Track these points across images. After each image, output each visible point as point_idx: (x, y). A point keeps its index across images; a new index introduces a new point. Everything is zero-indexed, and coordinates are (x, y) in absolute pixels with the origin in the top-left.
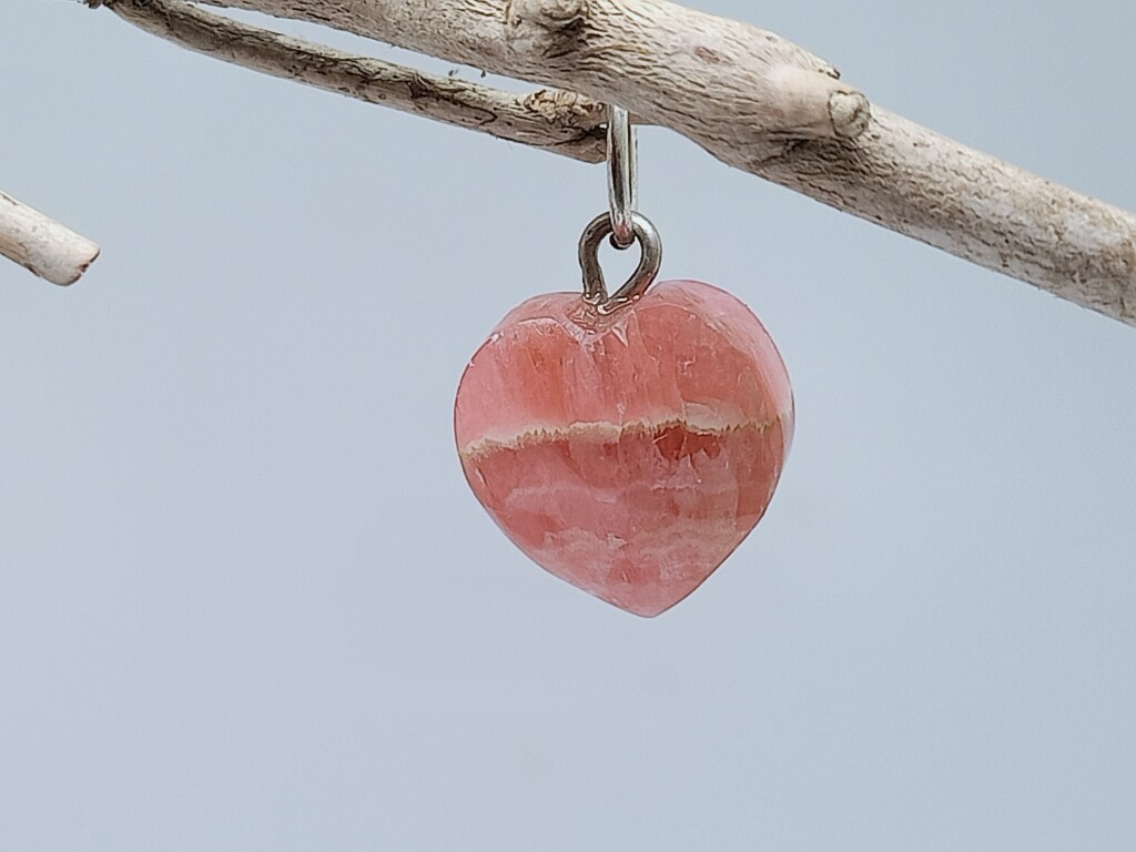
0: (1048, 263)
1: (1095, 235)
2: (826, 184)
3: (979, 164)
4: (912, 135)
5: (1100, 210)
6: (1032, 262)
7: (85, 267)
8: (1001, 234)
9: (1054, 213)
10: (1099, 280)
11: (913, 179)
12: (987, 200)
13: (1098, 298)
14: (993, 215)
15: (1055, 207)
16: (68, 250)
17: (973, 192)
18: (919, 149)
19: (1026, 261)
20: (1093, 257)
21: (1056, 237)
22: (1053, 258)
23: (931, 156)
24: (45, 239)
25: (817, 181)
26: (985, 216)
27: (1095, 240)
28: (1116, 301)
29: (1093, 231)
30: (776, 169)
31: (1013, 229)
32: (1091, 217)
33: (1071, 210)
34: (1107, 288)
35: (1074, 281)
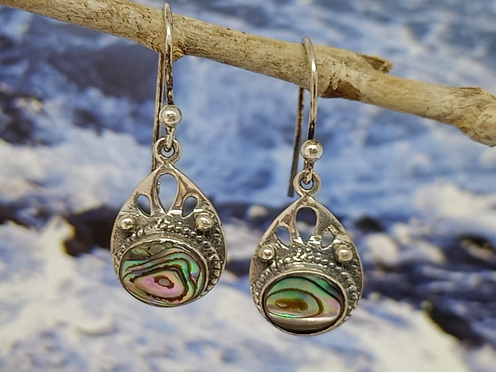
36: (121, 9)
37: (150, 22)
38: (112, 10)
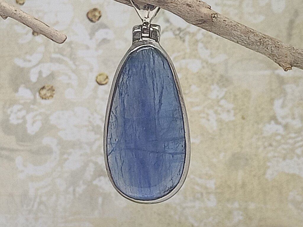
1: (255, 38)
3: (235, 24)
4: (223, 18)
5: (256, 33)
6: (243, 42)
8: (238, 38)
9: (248, 34)
10: (254, 46)
11: (223, 27)
12: (236, 32)
14: (237, 34)
15: (248, 33)
16: (61, 37)
17: (234, 30)
18: (224, 22)
21: (248, 39)
22: (247, 42)
23: (227, 23)
24: (56, 35)
25: (205, 27)
27: (254, 39)
28: (257, 49)
30: (198, 25)
32: (254, 34)
33: (251, 33)
34: (256, 47)
35: (250, 46)
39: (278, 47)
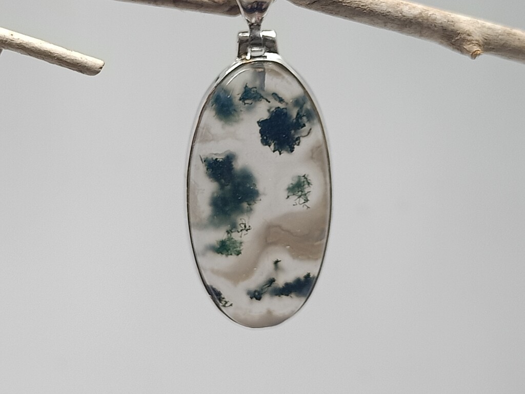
0: (399, 23)
2: (330, 7)
6: (396, 24)
7: (101, 68)
8: (384, 16)
10: (414, 26)
11: (356, 3)
12: (379, 6)
13: (413, 32)
15: (398, 5)
16: (94, 63)
17: (374, 4)
19: (392, 23)
20: (412, 19)
21: (400, 15)
24: (86, 61)
25: (327, 7)
26: (380, 11)
27: (411, 14)
28: (419, 32)
29: (410, 12)
30: (315, 5)
31: (388, 14)
32: (409, 7)
33: (403, 6)
34: (416, 28)
35: (406, 27)
36: (429, 15)
37: (454, 26)
38: (422, 17)
39: (452, 22)
